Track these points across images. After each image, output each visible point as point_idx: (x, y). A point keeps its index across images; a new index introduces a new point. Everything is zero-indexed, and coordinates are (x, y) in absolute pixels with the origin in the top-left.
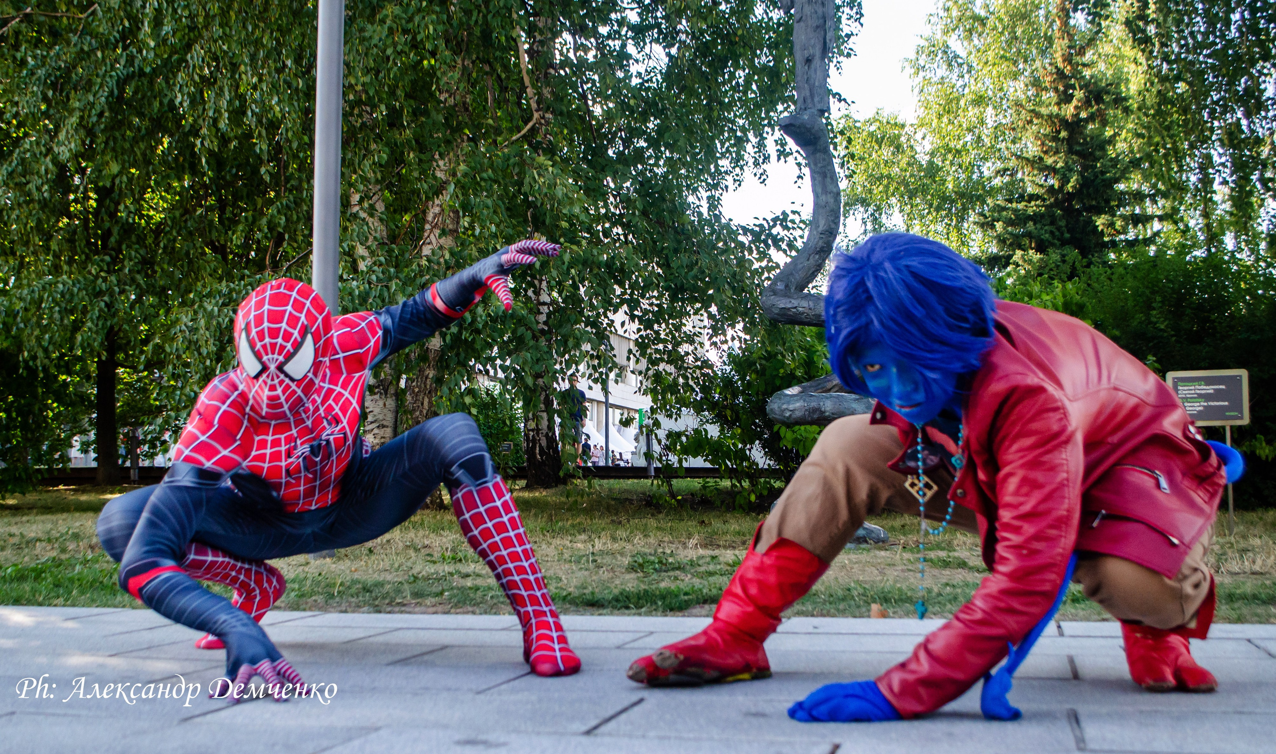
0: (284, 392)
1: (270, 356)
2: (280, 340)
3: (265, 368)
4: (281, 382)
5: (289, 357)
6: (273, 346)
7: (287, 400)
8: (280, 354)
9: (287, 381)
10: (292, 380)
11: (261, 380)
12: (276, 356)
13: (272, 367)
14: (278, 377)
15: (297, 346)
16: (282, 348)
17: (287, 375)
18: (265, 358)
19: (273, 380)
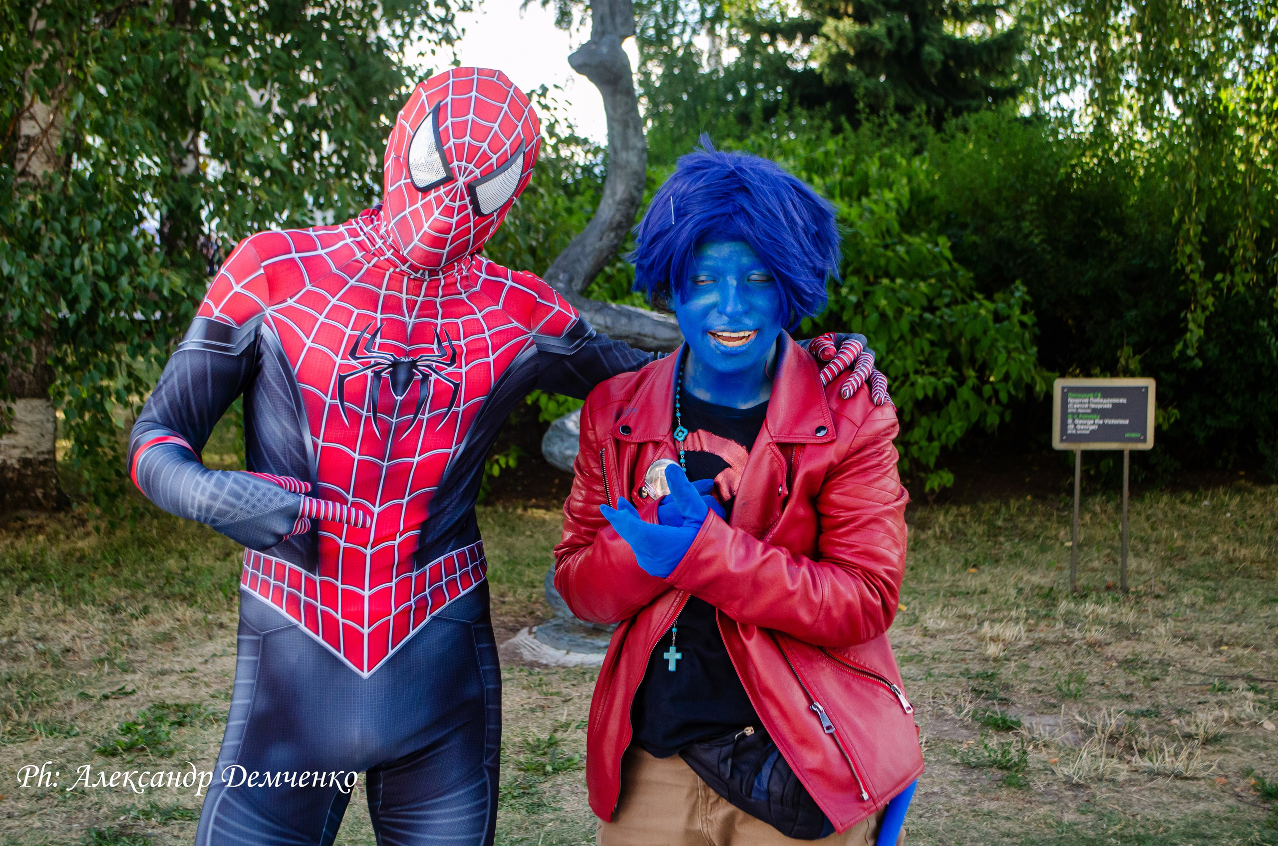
0: (459, 224)
1: (464, 163)
2: (485, 146)
3: (449, 179)
4: (463, 208)
5: (488, 175)
6: (473, 150)
7: (454, 239)
8: (477, 166)
9: (470, 208)
10: (477, 210)
11: (432, 195)
12: (471, 166)
13: (461, 181)
14: (462, 198)
15: (504, 164)
16: (485, 157)
17: (475, 202)
18: (455, 164)
19: (453, 200)
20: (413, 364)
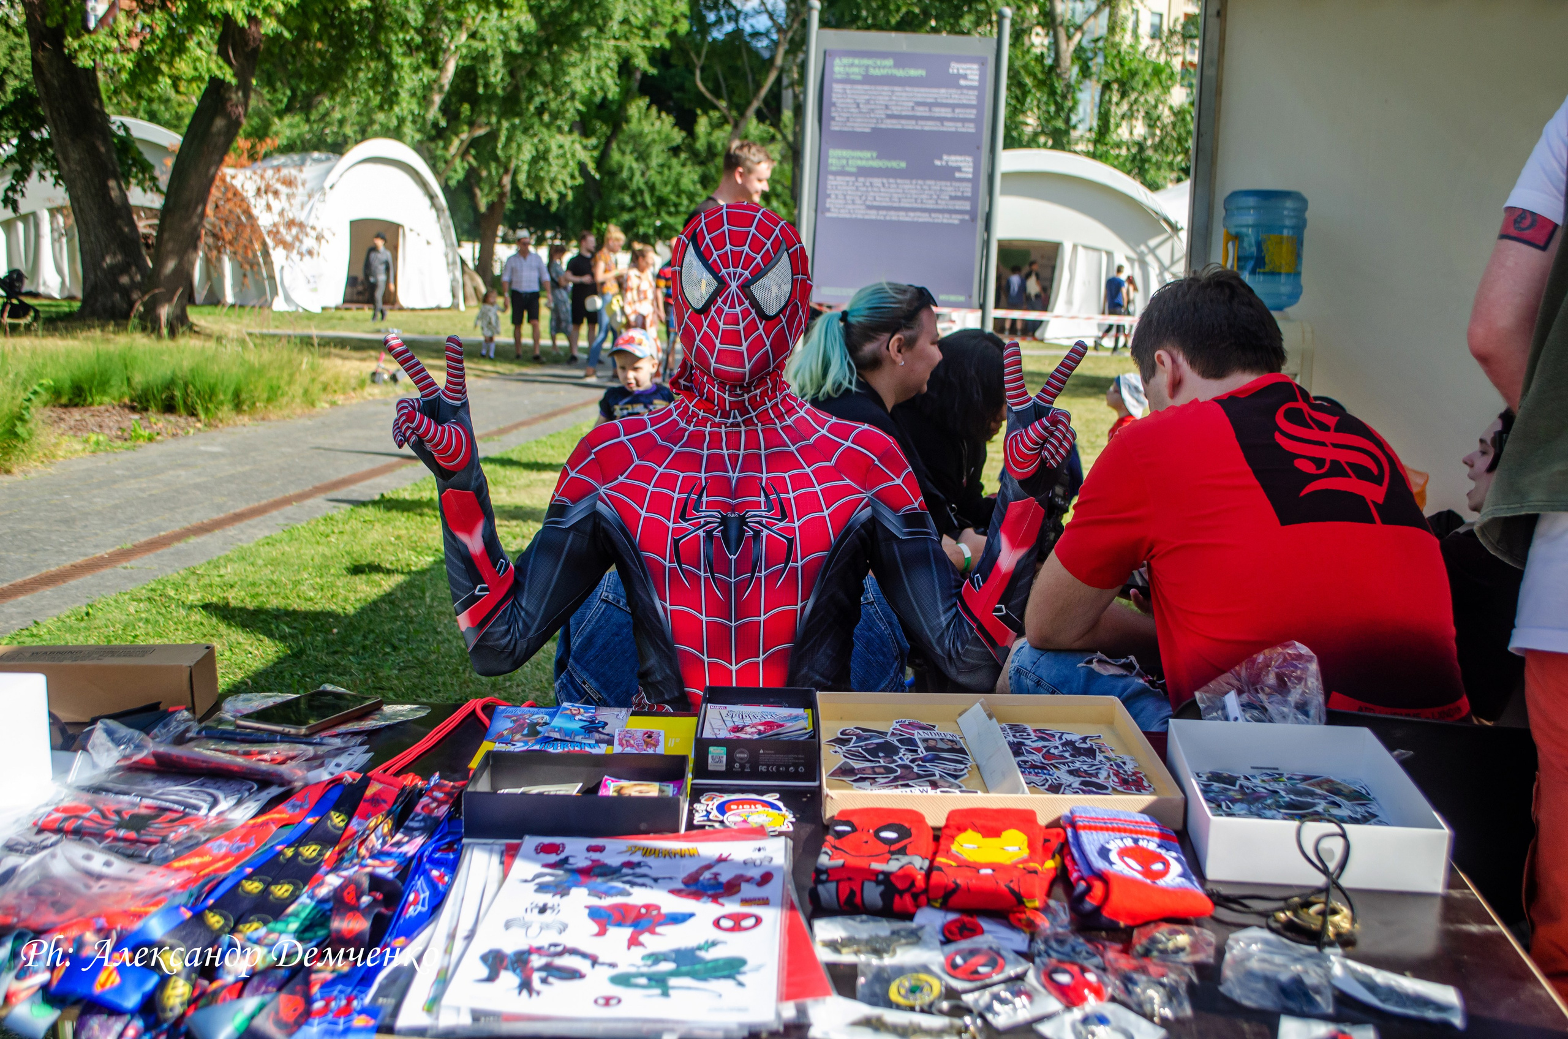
20: (742, 521)
